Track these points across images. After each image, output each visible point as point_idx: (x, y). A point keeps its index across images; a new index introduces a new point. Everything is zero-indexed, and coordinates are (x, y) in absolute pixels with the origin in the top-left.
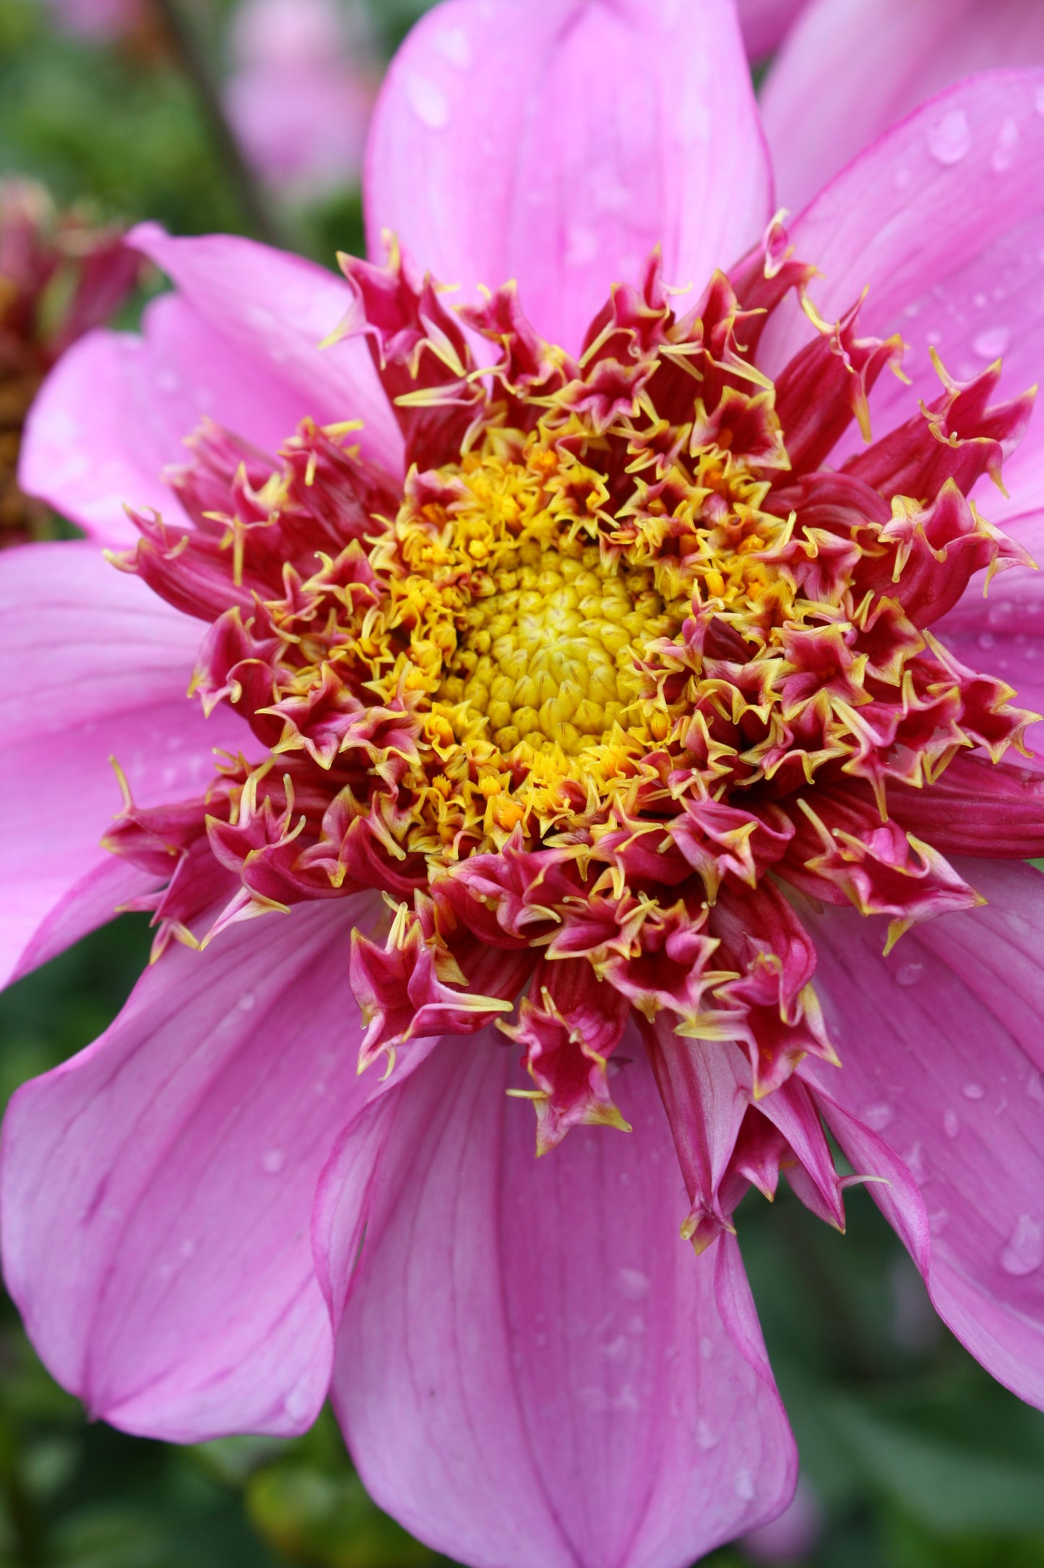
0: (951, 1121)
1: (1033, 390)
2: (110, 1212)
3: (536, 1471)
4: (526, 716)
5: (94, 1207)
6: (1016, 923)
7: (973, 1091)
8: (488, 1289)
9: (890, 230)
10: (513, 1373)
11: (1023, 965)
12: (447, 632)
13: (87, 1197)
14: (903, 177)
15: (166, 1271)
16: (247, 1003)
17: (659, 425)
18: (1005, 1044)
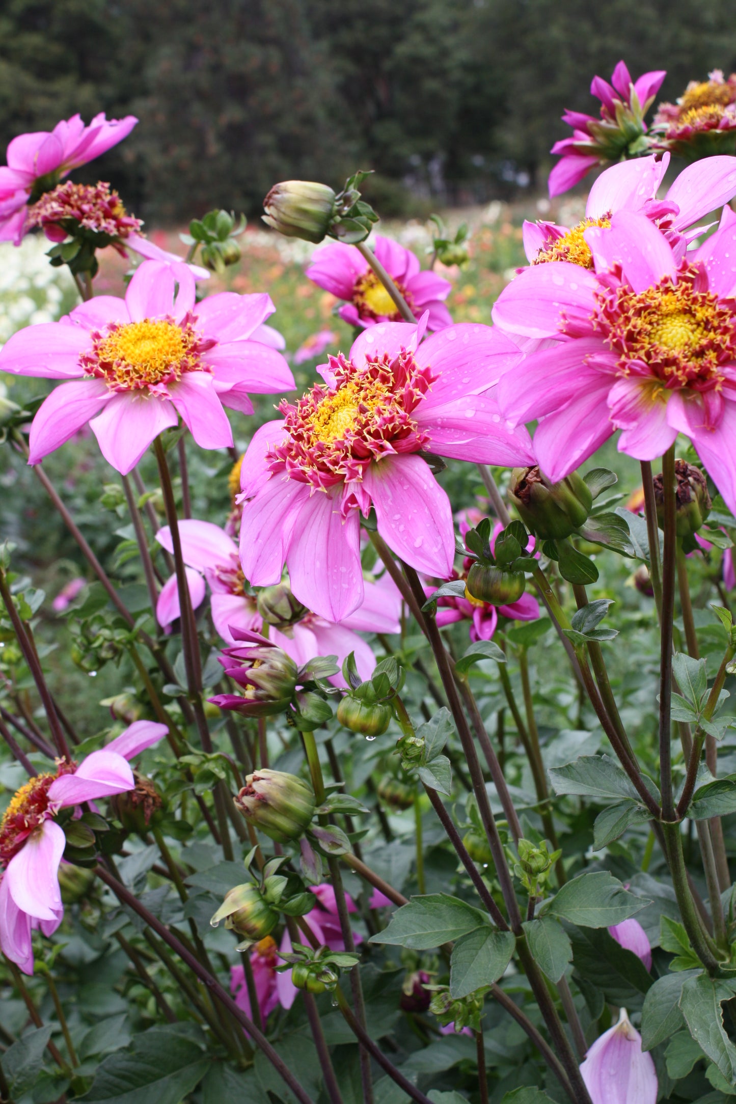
0: (410, 517)
1: (441, 373)
2: (260, 541)
3: (330, 597)
4: (335, 429)
5: (257, 539)
6: (417, 469)
7: (415, 511)
8: (323, 554)
9: (437, 353)
10: (328, 577)
11: (418, 478)
12: (326, 416)
13: (256, 536)
14: (440, 342)
15: (272, 559)
16: (288, 496)
17: (371, 379)
18: (422, 501)
